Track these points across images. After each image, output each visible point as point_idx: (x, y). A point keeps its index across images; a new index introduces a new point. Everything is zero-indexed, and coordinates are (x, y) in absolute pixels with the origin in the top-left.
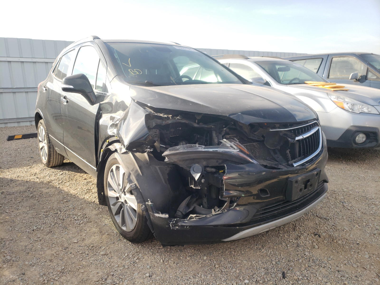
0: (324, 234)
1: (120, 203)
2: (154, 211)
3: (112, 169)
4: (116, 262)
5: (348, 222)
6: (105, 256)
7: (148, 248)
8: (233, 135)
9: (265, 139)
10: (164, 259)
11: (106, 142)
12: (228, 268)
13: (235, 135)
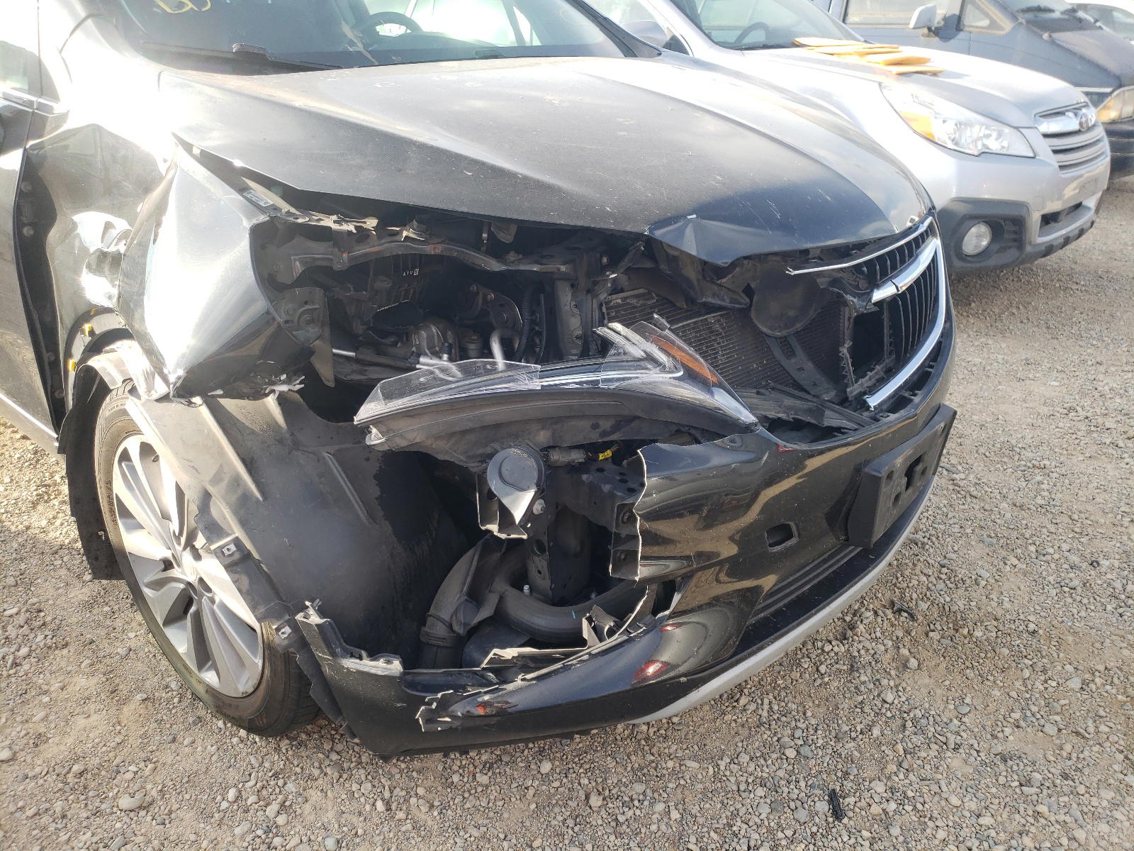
0: (924, 606)
1: (182, 586)
2: (338, 650)
3: (125, 452)
4: (193, 837)
5: (981, 545)
6: (143, 813)
7: (317, 747)
8: (636, 292)
9: (755, 298)
10: (387, 794)
11: (83, 333)
12: (636, 803)
13: (641, 291)
